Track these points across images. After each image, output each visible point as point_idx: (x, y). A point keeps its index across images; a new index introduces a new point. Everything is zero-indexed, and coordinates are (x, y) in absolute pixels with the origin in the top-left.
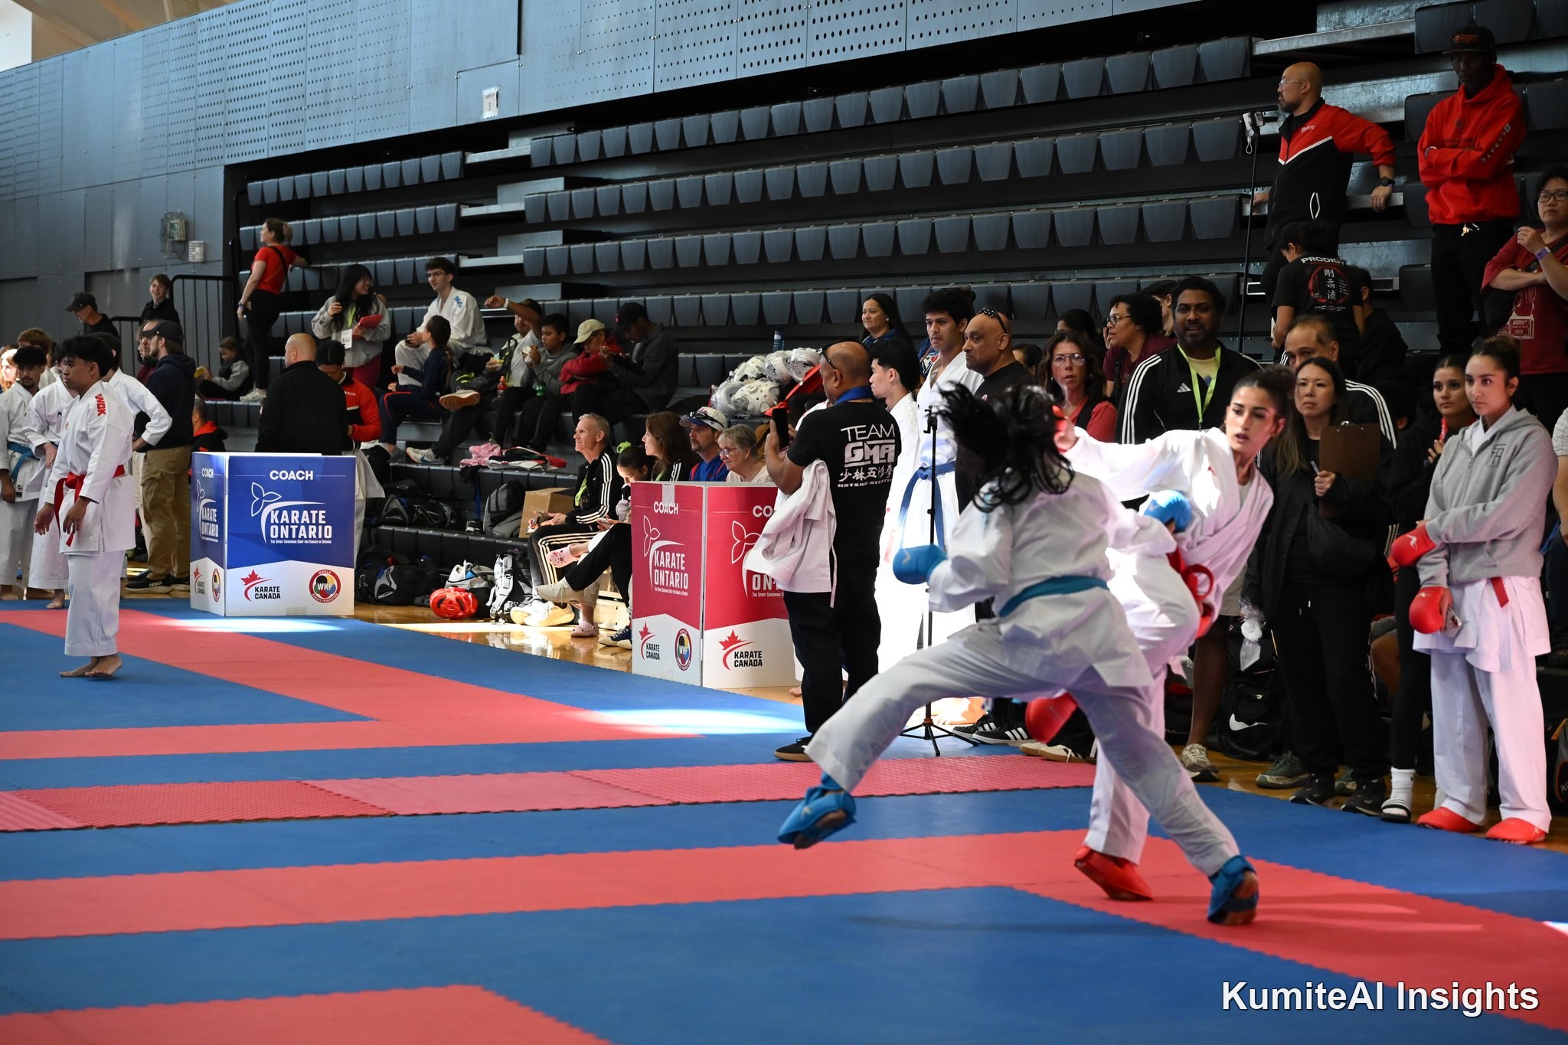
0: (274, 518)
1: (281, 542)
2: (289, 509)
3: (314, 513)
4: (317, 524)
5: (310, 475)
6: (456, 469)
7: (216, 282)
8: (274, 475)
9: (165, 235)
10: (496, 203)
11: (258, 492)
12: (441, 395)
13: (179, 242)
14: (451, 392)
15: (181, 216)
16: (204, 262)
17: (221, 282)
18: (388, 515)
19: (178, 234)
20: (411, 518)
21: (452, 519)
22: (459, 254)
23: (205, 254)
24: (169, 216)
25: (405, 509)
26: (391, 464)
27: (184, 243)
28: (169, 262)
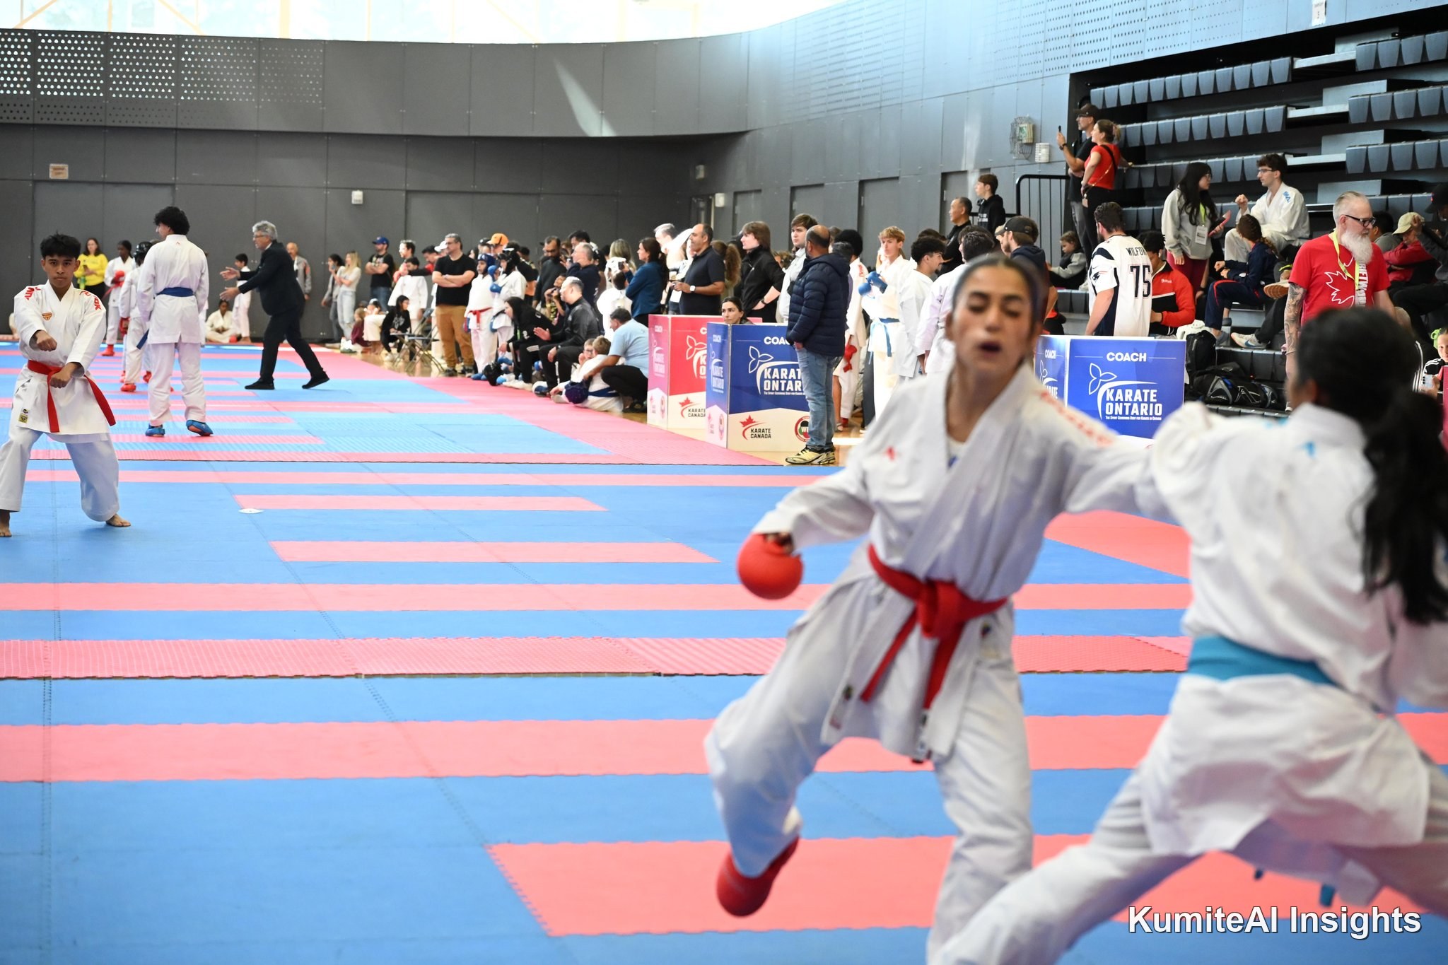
0: (1110, 396)
1: (1115, 418)
2: (1124, 388)
3: (1146, 391)
4: (1149, 402)
5: (1143, 357)
6: (1277, 353)
7: (1059, 180)
8: (1111, 357)
9: (1015, 138)
10: (1321, 105)
11: (1095, 372)
12: (1266, 285)
13: (1027, 144)
14: (1274, 282)
15: (1029, 120)
16: (1049, 163)
17: (1064, 181)
18: (1213, 395)
19: (1026, 137)
20: (1234, 397)
21: (1272, 399)
22: (1285, 153)
23: (1050, 156)
24: (1018, 121)
25: (1229, 389)
26: (1217, 348)
27: (1031, 145)
28: (1018, 162)
